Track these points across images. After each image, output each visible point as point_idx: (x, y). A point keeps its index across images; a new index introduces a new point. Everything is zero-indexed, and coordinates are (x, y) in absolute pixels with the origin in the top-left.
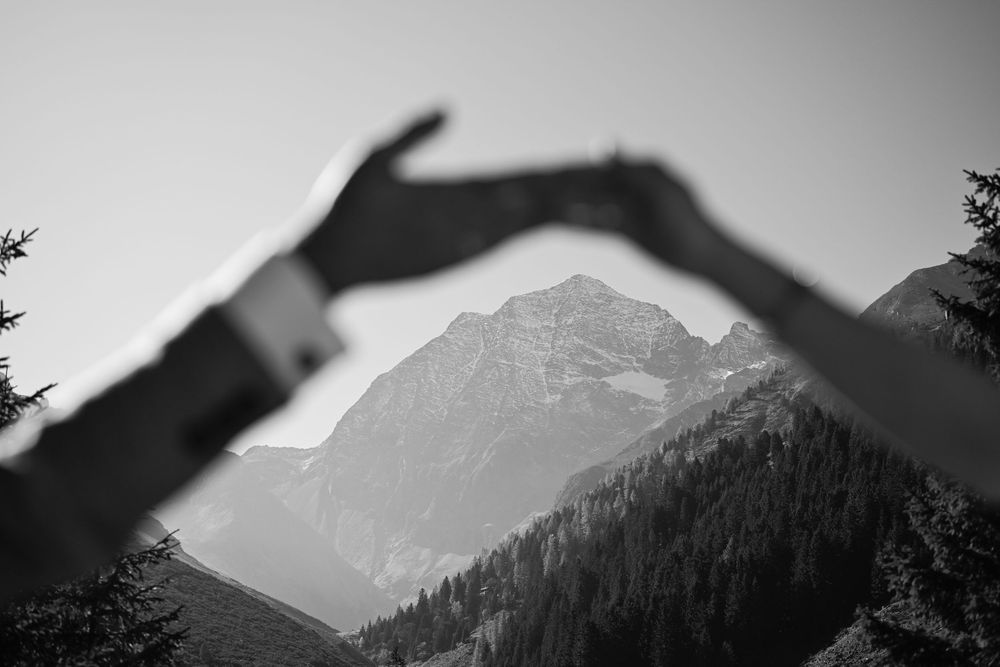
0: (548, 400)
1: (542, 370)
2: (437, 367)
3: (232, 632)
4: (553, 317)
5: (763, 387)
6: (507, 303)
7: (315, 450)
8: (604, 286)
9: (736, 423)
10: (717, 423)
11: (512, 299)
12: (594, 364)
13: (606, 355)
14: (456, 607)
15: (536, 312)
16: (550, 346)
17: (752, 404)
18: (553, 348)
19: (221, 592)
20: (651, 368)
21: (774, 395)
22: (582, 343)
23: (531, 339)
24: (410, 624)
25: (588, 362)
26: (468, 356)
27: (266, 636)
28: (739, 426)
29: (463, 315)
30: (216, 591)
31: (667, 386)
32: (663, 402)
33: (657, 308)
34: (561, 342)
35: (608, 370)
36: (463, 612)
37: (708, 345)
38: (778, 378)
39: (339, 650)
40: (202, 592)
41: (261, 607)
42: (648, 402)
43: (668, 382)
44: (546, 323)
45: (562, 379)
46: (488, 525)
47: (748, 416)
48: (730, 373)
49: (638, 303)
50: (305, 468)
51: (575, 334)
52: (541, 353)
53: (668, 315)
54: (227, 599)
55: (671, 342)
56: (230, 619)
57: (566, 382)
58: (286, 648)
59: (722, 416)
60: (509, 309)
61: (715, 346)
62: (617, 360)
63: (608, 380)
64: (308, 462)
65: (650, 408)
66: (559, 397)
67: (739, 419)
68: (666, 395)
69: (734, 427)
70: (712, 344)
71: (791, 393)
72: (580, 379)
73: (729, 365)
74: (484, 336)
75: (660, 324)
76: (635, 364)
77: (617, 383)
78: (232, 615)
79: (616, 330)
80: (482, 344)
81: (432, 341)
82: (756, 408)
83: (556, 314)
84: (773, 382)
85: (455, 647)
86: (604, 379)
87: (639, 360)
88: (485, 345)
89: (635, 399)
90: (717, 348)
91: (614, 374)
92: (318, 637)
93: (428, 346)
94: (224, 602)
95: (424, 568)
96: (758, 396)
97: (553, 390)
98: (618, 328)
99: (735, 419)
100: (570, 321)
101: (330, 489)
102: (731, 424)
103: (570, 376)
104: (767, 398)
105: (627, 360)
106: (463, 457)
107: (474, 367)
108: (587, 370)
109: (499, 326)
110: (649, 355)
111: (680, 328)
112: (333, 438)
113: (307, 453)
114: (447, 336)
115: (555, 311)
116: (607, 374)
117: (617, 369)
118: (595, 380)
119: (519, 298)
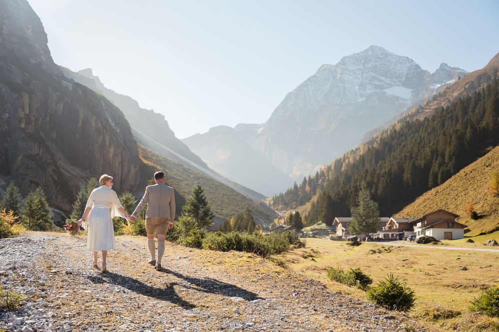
0: (360, 100)
1: (357, 87)
2: (313, 88)
3: (217, 200)
4: (362, 64)
5: (440, 95)
6: (342, 60)
7: (263, 125)
8: (384, 50)
9: (428, 111)
10: (420, 111)
11: (344, 57)
12: (380, 84)
13: (385, 80)
14: (308, 188)
15: (354, 63)
16: (360, 77)
17: (435, 102)
18: (362, 77)
19: (215, 185)
20: (405, 85)
21: (445, 98)
22: (374, 75)
23: (352, 74)
24: (290, 195)
25: (377, 83)
26: (326, 83)
27: (230, 201)
28: (429, 112)
29: (323, 65)
30: (212, 185)
31: (412, 92)
32: (410, 99)
33: (408, 58)
34: (365, 75)
35: (386, 86)
36: (310, 190)
37: (430, 73)
38: (447, 90)
39: (259, 206)
40: (207, 185)
41: (230, 190)
42: (403, 99)
43: (412, 90)
44: (359, 67)
45: (366, 91)
46: (335, 153)
47: (433, 107)
48: (439, 85)
49: (399, 57)
50: (259, 132)
51: (372, 71)
52: (357, 80)
53: (412, 61)
54: (217, 188)
55: (414, 73)
56: (217, 195)
57: (368, 92)
58: (237, 205)
59: (422, 108)
60: (343, 62)
61: (433, 74)
62: (390, 82)
63: (386, 91)
64: (261, 129)
65: (404, 102)
66: (364, 99)
67: (429, 109)
68: (412, 96)
69: (427, 113)
70: (432, 73)
71: (452, 97)
72: (373, 91)
73: (439, 82)
74: (332, 74)
75: (409, 65)
76: (398, 83)
77: (390, 92)
78: (218, 193)
79: (389, 69)
80: (332, 77)
81: (311, 77)
82: (437, 104)
83: (363, 63)
84: (445, 92)
85: (305, 204)
86: (384, 90)
87: (399, 82)
88: (333, 78)
89: (397, 98)
90: (434, 75)
91: (388, 88)
92: (252, 201)
93: (309, 80)
94: (215, 189)
95: (309, 172)
96: (438, 99)
97: (362, 96)
98: (390, 68)
99: (427, 109)
100: (369, 66)
101: (270, 140)
102: (425, 111)
103: (369, 89)
104: (442, 99)
105: (395, 81)
106: (324, 126)
107: (328, 87)
108: (376, 86)
109: (339, 69)
110: (404, 79)
111: (418, 67)
112: (270, 119)
113: (260, 126)
114: (316, 74)
115: (362, 62)
116: (385, 88)
117: (390, 86)
118: (380, 91)
119: (348, 57)
